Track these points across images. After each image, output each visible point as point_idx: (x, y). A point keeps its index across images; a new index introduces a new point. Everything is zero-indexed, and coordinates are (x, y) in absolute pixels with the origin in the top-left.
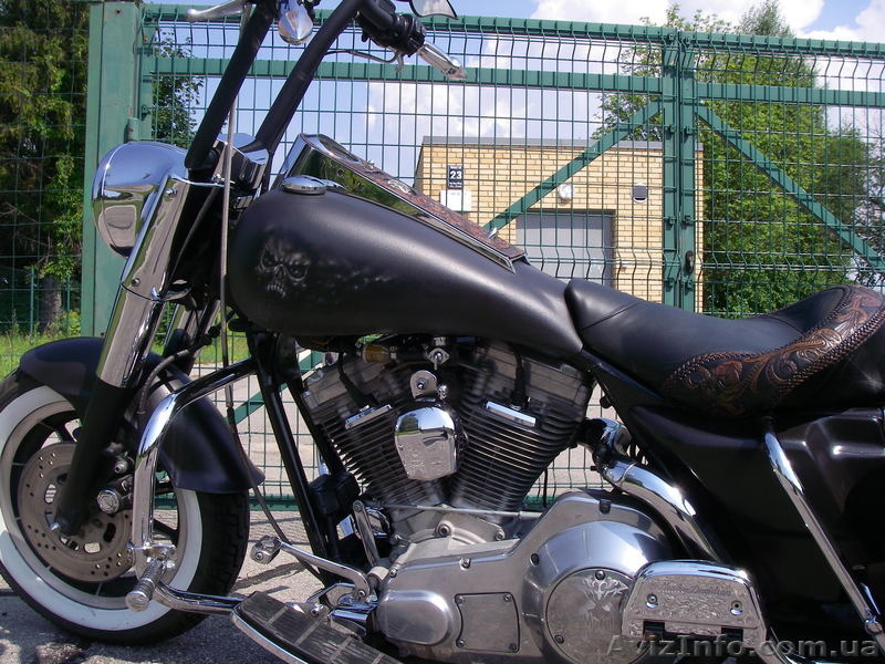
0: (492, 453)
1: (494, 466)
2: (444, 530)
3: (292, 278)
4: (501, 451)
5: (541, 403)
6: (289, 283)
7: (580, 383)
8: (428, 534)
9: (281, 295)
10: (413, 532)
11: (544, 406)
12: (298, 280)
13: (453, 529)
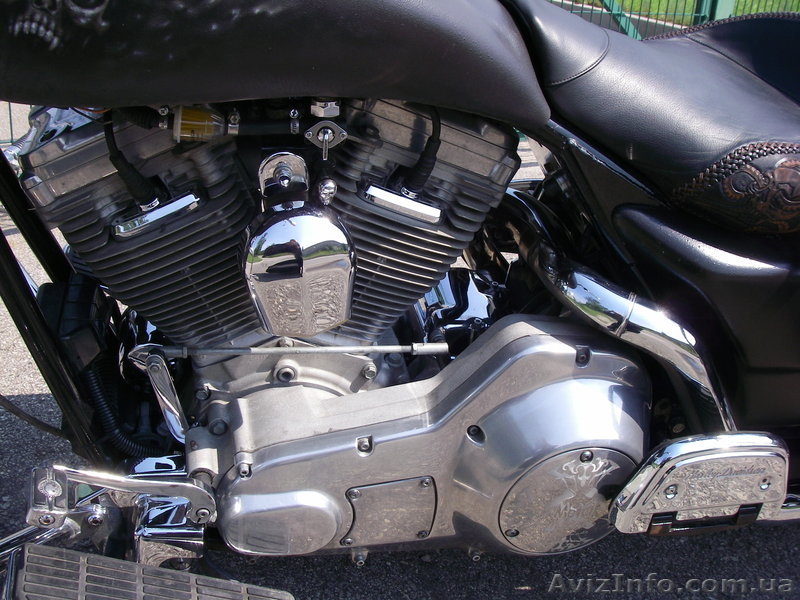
0: (374, 267)
1: (374, 284)
2: (288, 375)
3: (76, 9)
4: (389, 262)
5: (442, 181)
6: (67, 20)
7: (503, 151)
8: (260, 380)
9: (45, 43)
10: (232, 378)
11: (446, 186)
12: (89, 12)
13: (300, 369)
